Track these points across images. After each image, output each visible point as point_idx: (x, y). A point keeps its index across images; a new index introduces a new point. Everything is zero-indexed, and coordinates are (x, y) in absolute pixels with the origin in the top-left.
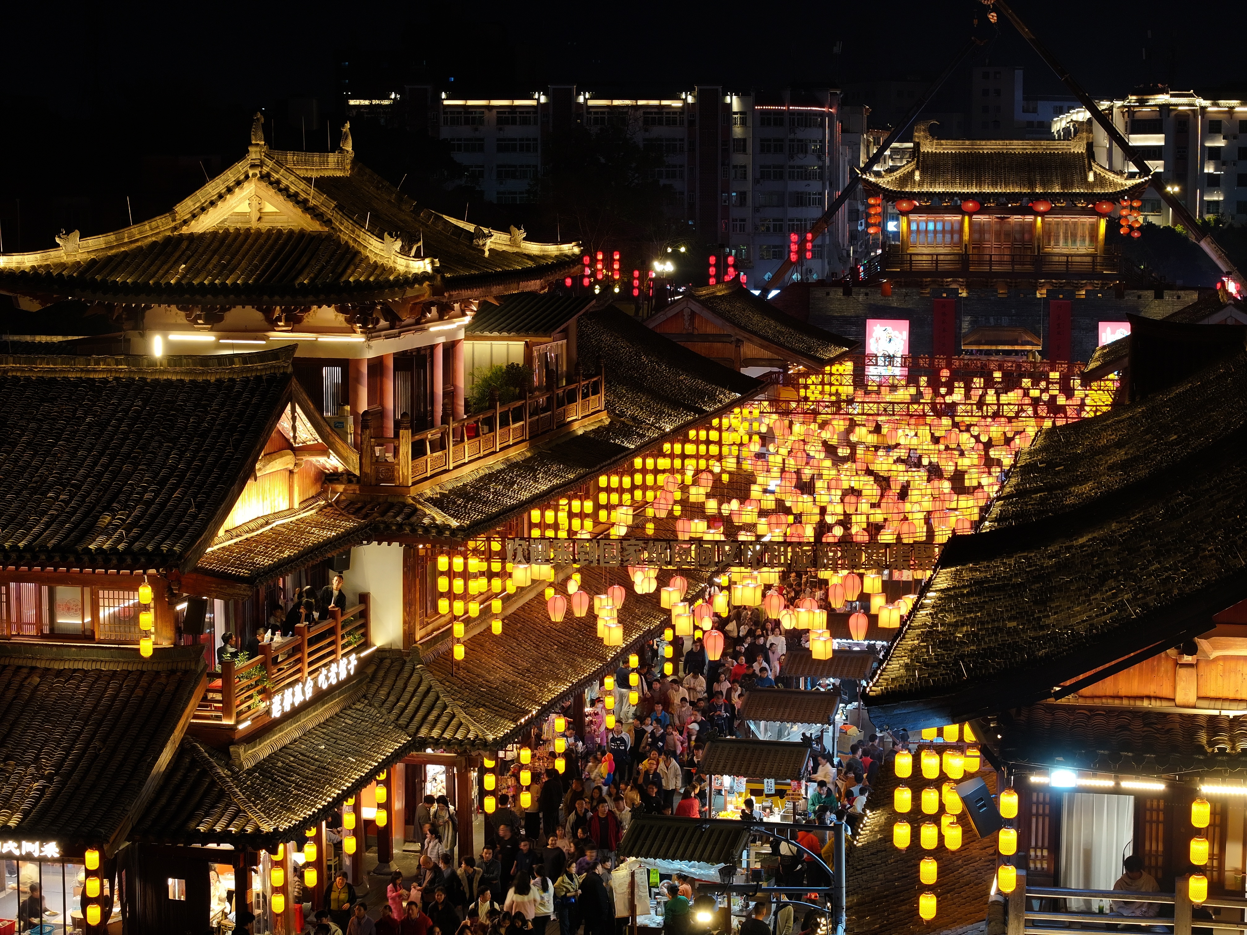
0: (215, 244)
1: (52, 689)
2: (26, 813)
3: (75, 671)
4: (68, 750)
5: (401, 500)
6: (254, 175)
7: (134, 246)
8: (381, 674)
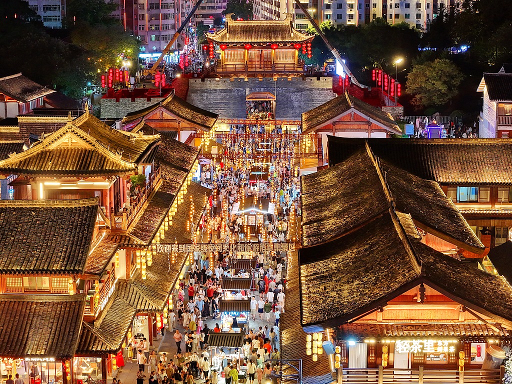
0: (58, 154)
1: (40, 309)
2: (46, 350)
3: (46, 302)
4: (51, 328)
5: (124, 234)
6: (70, 131)
7: (32, 155)
8: (121, 287)
